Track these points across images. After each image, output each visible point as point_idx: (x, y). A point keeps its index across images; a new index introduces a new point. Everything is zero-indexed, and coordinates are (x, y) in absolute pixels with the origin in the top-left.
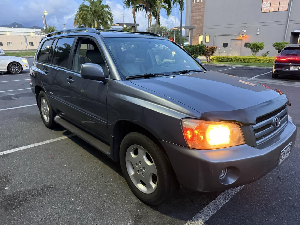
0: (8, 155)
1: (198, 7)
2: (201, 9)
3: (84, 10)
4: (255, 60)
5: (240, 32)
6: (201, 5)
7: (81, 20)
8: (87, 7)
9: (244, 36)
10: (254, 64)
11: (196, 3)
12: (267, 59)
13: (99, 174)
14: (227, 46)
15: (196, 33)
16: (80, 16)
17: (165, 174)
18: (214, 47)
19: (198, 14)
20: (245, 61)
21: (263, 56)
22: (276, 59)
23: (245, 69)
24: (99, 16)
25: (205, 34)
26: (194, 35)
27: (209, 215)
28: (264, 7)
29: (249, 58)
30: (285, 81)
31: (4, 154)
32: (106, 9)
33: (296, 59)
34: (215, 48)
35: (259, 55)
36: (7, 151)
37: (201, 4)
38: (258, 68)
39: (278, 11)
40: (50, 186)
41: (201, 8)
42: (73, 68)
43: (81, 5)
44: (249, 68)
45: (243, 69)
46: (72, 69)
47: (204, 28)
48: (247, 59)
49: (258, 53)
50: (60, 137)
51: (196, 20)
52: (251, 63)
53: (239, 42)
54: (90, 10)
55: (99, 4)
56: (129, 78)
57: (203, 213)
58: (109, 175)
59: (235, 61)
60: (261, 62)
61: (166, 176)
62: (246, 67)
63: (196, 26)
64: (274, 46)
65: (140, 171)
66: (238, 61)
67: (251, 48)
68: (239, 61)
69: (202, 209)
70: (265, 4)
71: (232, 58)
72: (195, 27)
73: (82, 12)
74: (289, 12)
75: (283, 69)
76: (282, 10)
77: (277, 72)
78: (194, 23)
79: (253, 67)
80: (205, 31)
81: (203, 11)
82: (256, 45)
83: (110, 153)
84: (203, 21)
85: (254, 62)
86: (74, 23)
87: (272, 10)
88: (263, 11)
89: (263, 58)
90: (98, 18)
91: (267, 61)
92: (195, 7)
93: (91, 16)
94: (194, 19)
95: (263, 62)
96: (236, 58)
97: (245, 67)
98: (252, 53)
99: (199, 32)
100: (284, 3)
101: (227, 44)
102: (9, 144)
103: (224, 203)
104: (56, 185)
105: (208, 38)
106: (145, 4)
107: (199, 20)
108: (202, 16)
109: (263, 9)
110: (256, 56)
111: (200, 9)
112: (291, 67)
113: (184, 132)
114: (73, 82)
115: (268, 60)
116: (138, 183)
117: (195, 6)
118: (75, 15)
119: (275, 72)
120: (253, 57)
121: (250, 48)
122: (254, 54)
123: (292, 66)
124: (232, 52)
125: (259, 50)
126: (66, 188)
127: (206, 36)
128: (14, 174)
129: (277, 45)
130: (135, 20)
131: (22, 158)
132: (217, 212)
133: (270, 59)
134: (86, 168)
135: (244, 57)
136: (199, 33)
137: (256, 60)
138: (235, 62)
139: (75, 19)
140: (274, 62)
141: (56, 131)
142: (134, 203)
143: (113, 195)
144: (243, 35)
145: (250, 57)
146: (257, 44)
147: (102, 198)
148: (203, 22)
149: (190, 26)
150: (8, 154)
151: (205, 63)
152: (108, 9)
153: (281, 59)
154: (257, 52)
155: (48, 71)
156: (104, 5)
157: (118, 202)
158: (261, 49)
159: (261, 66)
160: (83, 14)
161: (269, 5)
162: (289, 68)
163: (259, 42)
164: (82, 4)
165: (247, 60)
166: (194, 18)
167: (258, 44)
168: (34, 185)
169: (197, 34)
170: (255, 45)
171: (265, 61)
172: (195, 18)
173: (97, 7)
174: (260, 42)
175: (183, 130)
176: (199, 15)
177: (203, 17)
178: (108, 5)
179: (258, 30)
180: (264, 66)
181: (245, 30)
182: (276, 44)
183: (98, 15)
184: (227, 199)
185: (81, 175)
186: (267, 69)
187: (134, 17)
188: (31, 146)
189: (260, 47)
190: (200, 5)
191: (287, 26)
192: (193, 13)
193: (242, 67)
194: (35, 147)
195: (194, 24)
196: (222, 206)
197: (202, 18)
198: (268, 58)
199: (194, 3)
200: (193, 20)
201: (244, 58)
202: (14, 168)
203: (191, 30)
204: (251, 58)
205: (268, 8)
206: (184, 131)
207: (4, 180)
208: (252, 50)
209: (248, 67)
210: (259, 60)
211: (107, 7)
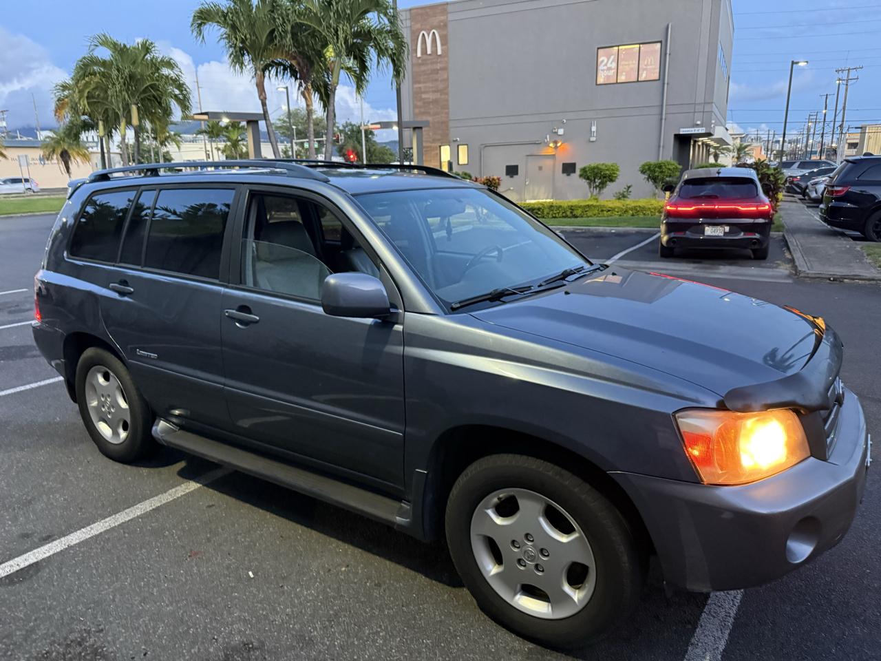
0: (38, 571)
1: (430, 67)
2: (440, 72)
3: (94, 74)
4: (600, 210)
5: (548, 136)
6: (440, 62)
7: (86, 102)
8: (104, 64)
9: (559, 144)
10: (599, 220)
11: (425, 57)
12: (630, 207)
13: (368, 584)
14: (517, 174)
15: (431, 140)
16: (81, 92)
17: (625, 558)
18: (493, 179)
19: (432, 87)
20: (575, 212)
21: (619, 199)
22: (668, 208)
23: (582, 235)
24: (145, 91)
25: (457, 140)
26: (424, 144)
27: (718, 648)
28: (602, 70)
29: (586, 206)
30: (694, 262)
31: (22, 566)
32: (165, 71)
33: (716, 207)
34: (497, 181)
35: (608, 197)
36: (25, 556)
37: (439, 60)
38: (613, 231)
39: (638, 81)
40: (245, 645)
41: (438, 70)
42: (243, 281)
43: (84, 58)
44: (592, 232)
45: (576, 237)
46: (241, 283)
47: (451, 124)
48: (580, 207)
49: (605, 191)
50: (177, 488)
51: (429, 103)
52: (590, 218)
53: (548, 163)
54: (115, 72)
55: (142, 55)
56: (459, 305)
57: (699, 644)
58: (401, 584)
59: (550, 216)
60: (616, 216)
61: (627, 565)
62: (582, 229)
63: (430, 119)
64: (643, 172)
65: (529, 561)
66: (557, 215)
67: (588, 179)
68: (558, 213)
69: (693, 636)
70: (603, 64)
71: (541, 206)
72: (427, 122)
73: (87, 79)
74: (664, 84)
75: (688, 234)
76: (645, 78)
77: (674, 242)
78: (422, 110)
79: (601, 229)
80: (454, 134)
81: (446, 76)
82: (601, 169)
83: (408, 520)
84: (446, 107)
85: (597, 216)
86: (56, 111)
87: (622, 78)
88: (601, 80)
89: (618, 204)
90: (142, 96)
91: (631, 212)
92: (423, 68)
93: (121, 91)
94: (421, 99)
95: (620, 215)
96: (551, 206)
97: (579, 229)
98: (590, 191)
99: (439, 137)
100: (649, 60)
101: (516, 167)
102: (16, 531)
103: (735, 609)
104: (262, 639)
105: (463, 151)
106: (294, 59)
107: (436, 101)
108: (444, 91)
109: (599, 75)
110: (600, 198)
111: (436, 71)
112: (707, 228)
113: (686, 446)
114: (257, 322)
115: (632, 209)
116: (515, 594)
117: (420, 65)
118: (58, 87)
119: (668, 242)
120: (594, 203)
121: (585, 178)
122: (595, 193)
123: (709, 224)
124: (531, 188)
125: (606, 182)
126: (298, 643)
127: (458, 146)
128: (100, 627)
129: (649, 169)
130: (264, 104)
131: (94, 572)
132: (729, 634)
133: (638, 205)
134: (318, 573)
135: (570, 204)
136: (439, 140)
137: (602, 211)
138: (548, 217)
139: (58, 100)
140: (662, 218)
141: (152, 470)
142: (516, 652)
143: (447, 638)
144: (555, 142)
145: (587, 204)
146: (600, 167)
147: (420, 653)
148: (448, 108)
149: (411, 120)
150: (37, 564)
151: (473, 225)
152: (172, 70)
153: (679, 209)
154: (603, 188)
155: (132, 287)
156: (159, 60)
157: (471, 656)
158: (612, 181)
159: (620, 225)
160: (92, 87)
161: (614, 65)
162: (703, 232)
163: (607, 163)
164: (84, 53)
165: (578, 212)
166: (421, 96)
167: (603, 167)
168: (193, 651)
169: (434, 141)
170: (596, 170)
171: (626, 211)
172: (424, 96)
173: (136, 65)
174: (609, 163)
175: (683, 440)
176: (434, 89)
177: (447, 94)
178: (171, 59)
179: (593, 130)
180: (627, 226)
181: (559, 130)
182: (647, 167)
183: (143, 88)
184: (735, 597)
185: (318, 596)
186: (638, 233)
187: (262, 97)
188: (98, 528)
189: (609, 176)
190: (436, 63)
191: (661, 119)
192: (419, 82)
193: (572, 230)
194: (113, 529)
195: (424, 113)
196: (734, 619)
197: (443, 97)
198: (630, 202)
199: (419, 54)
200: (419, 104)
201: (572, 206)
202: (90, 608)
203: (417, 130)
204: (588, 206)
205: (612, 72)
206: (686, 443)
207: (80, 653)
208: (590, 184)
209: (589, 229)
210: (609, 211)
211: (169, 64)
